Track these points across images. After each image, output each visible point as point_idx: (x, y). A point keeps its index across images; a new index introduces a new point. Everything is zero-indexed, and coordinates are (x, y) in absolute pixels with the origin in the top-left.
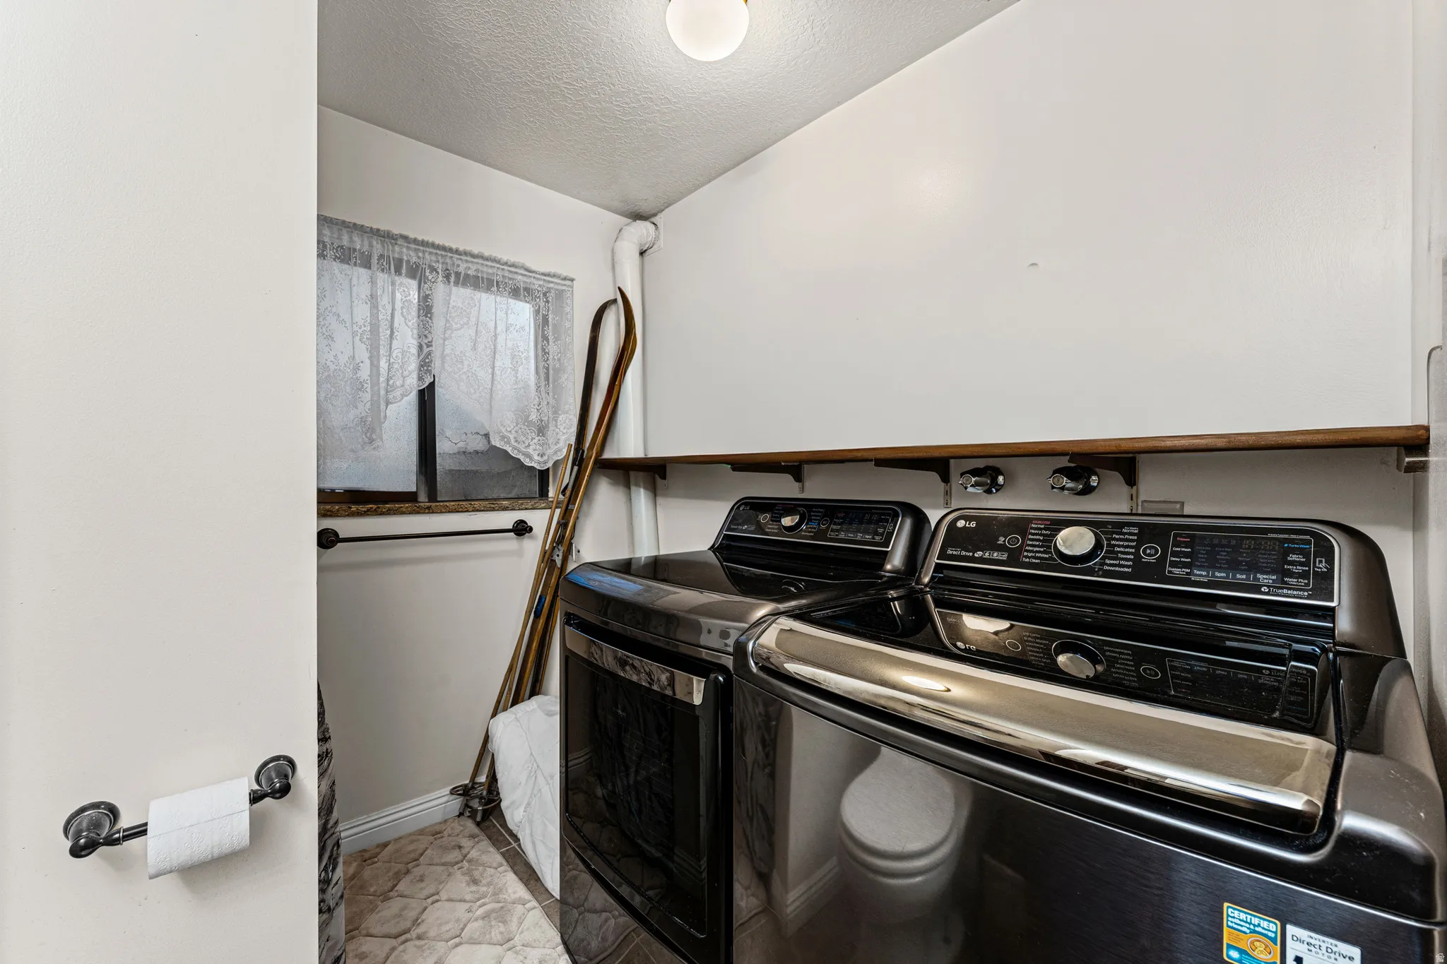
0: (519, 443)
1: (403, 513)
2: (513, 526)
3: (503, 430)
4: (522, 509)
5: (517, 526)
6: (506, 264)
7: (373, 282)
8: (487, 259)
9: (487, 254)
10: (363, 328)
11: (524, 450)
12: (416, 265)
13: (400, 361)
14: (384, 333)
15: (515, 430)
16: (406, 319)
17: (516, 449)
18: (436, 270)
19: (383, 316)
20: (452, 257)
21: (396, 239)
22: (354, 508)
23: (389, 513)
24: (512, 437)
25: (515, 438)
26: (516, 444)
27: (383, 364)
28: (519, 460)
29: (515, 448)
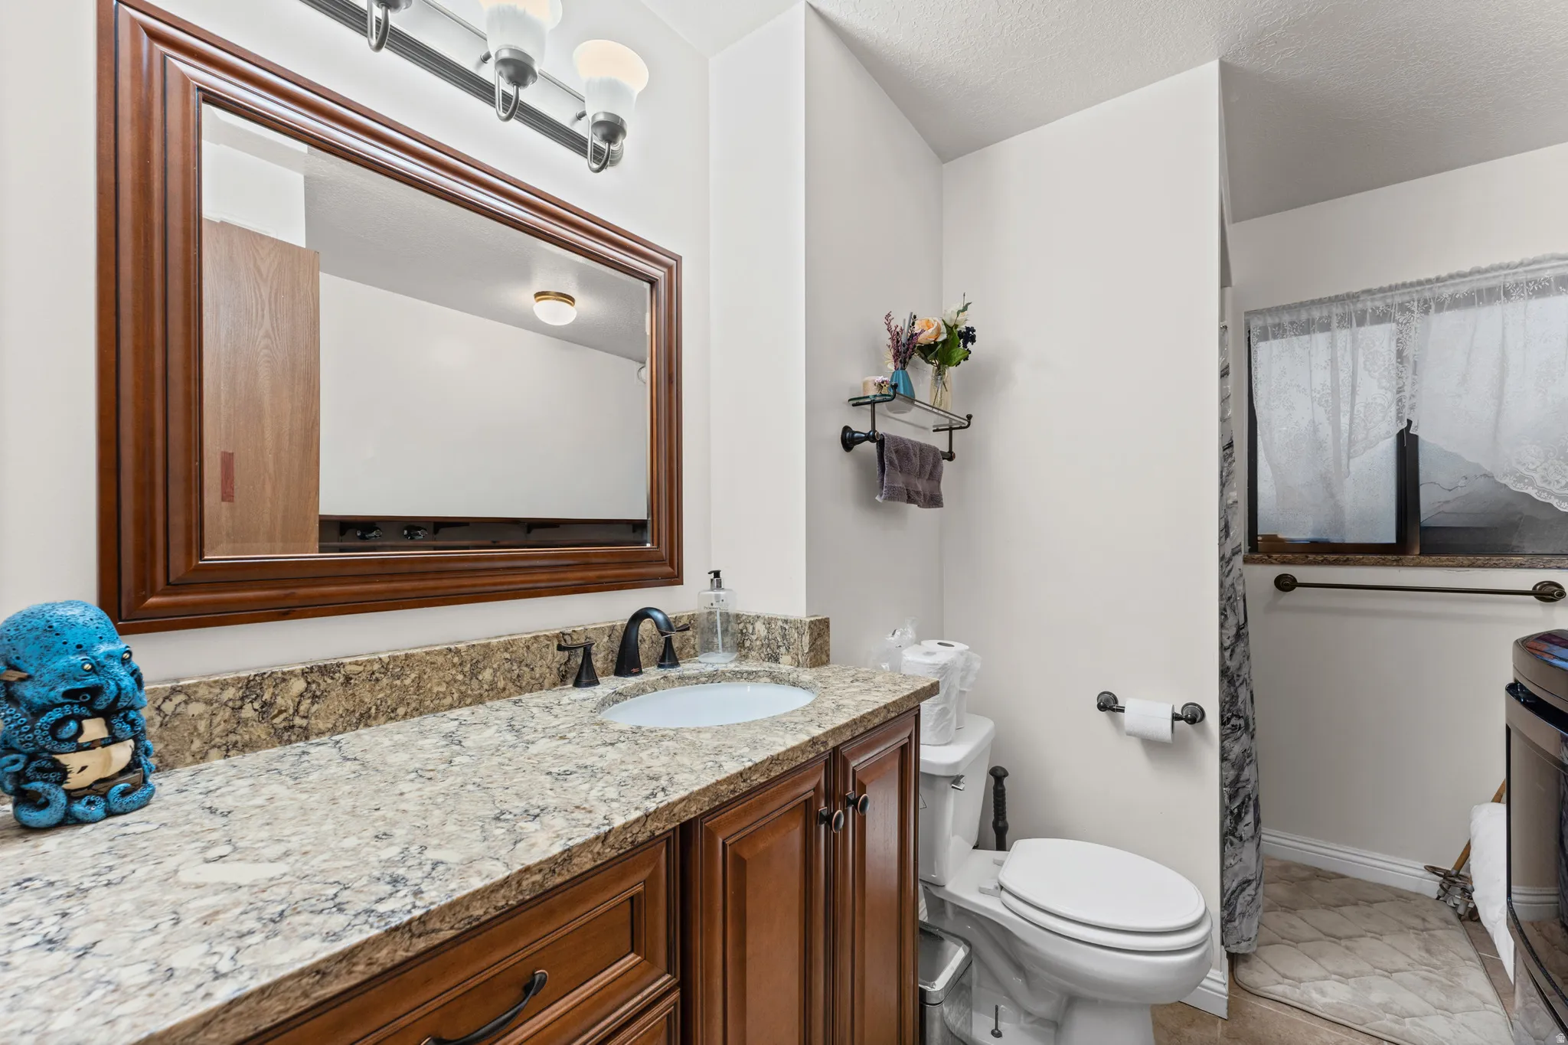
0: (1550, 483)
1: (1364, 564)
2: (1535, 588)
3: (1522, 469)
4: (1550, 568)
5: (1540, 589)
6: (1521, 264)
7: (1333, 345)
8: (1487, 271)
9: (1484, 265)
10: (1321, 393)
11: (1557, 491)
12: (1384, 313)
13: (1362, 415)
14: (1345, 391)
15: (1543, 466)
16: (1370, 371)
17: (1544, 491)
18: (1409, 310)
19: (1344, 376)
20: (1432, 288)
21: (1358, 297)
22: (1311, 557)
23: (1346, 563)
24: (1537, 476)
25: (1543, 477)
26: (1544, 485)
27: (1345, 421)
28: (1550, 505)
29: (1542, 490)
